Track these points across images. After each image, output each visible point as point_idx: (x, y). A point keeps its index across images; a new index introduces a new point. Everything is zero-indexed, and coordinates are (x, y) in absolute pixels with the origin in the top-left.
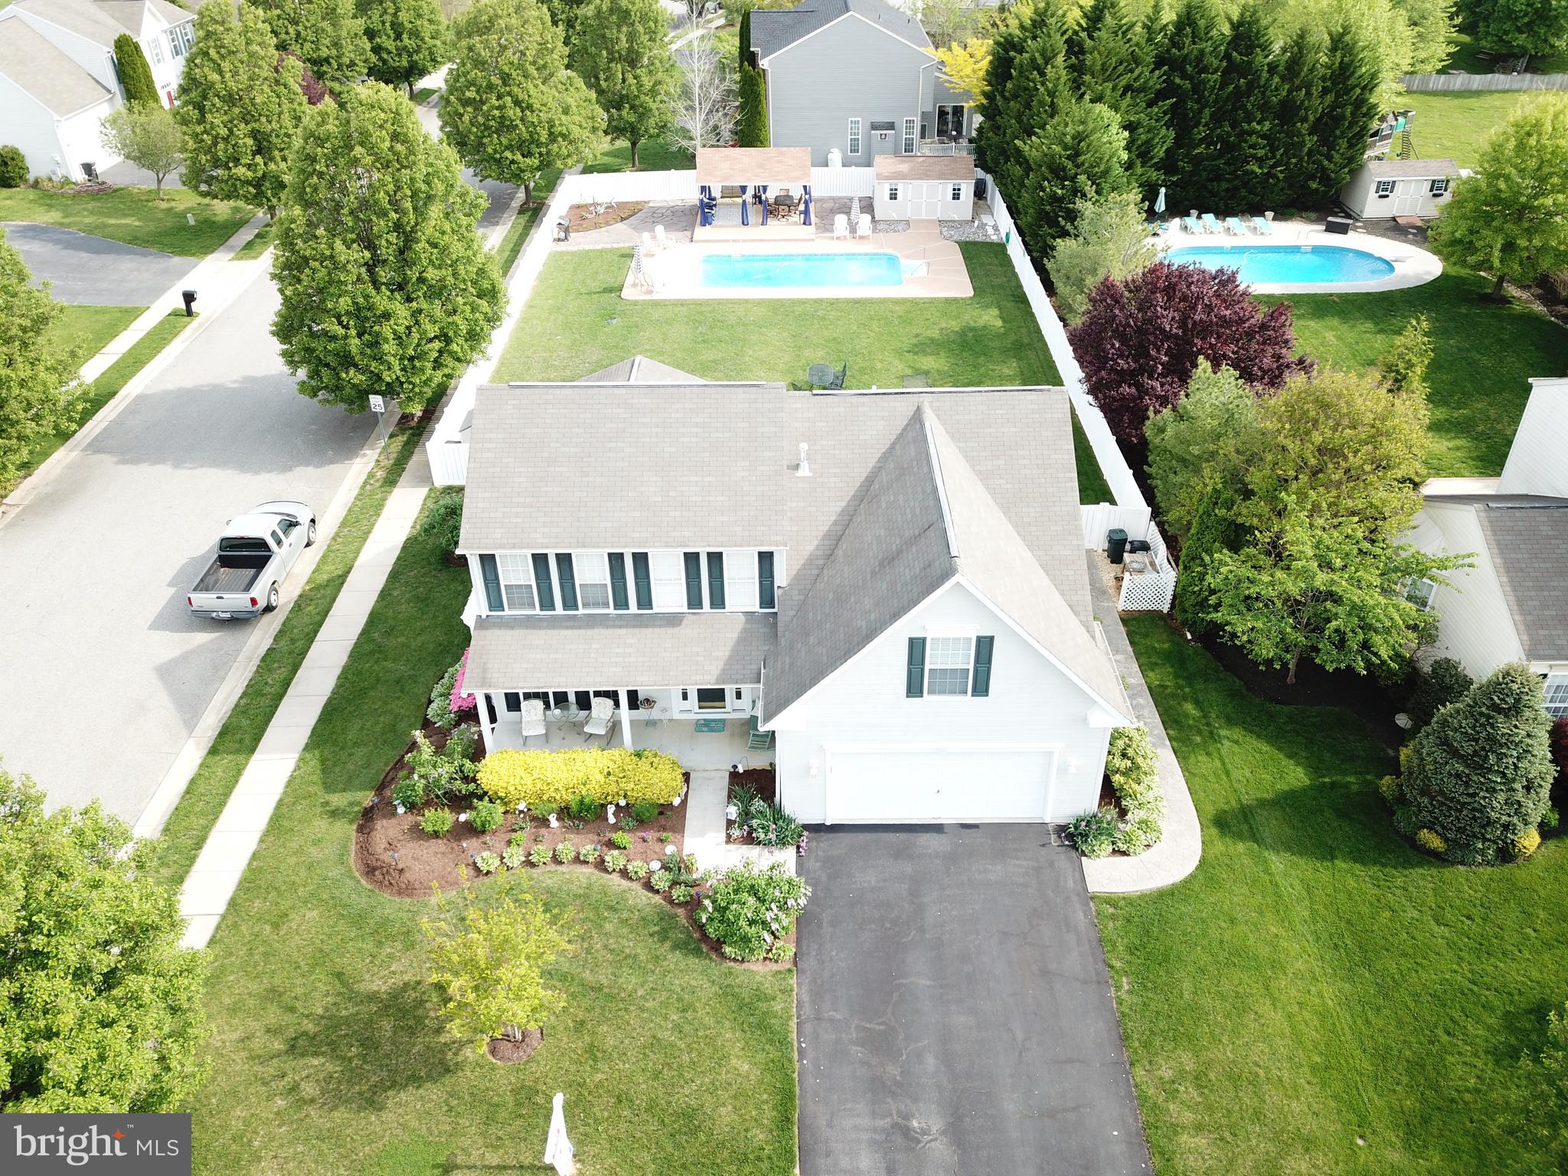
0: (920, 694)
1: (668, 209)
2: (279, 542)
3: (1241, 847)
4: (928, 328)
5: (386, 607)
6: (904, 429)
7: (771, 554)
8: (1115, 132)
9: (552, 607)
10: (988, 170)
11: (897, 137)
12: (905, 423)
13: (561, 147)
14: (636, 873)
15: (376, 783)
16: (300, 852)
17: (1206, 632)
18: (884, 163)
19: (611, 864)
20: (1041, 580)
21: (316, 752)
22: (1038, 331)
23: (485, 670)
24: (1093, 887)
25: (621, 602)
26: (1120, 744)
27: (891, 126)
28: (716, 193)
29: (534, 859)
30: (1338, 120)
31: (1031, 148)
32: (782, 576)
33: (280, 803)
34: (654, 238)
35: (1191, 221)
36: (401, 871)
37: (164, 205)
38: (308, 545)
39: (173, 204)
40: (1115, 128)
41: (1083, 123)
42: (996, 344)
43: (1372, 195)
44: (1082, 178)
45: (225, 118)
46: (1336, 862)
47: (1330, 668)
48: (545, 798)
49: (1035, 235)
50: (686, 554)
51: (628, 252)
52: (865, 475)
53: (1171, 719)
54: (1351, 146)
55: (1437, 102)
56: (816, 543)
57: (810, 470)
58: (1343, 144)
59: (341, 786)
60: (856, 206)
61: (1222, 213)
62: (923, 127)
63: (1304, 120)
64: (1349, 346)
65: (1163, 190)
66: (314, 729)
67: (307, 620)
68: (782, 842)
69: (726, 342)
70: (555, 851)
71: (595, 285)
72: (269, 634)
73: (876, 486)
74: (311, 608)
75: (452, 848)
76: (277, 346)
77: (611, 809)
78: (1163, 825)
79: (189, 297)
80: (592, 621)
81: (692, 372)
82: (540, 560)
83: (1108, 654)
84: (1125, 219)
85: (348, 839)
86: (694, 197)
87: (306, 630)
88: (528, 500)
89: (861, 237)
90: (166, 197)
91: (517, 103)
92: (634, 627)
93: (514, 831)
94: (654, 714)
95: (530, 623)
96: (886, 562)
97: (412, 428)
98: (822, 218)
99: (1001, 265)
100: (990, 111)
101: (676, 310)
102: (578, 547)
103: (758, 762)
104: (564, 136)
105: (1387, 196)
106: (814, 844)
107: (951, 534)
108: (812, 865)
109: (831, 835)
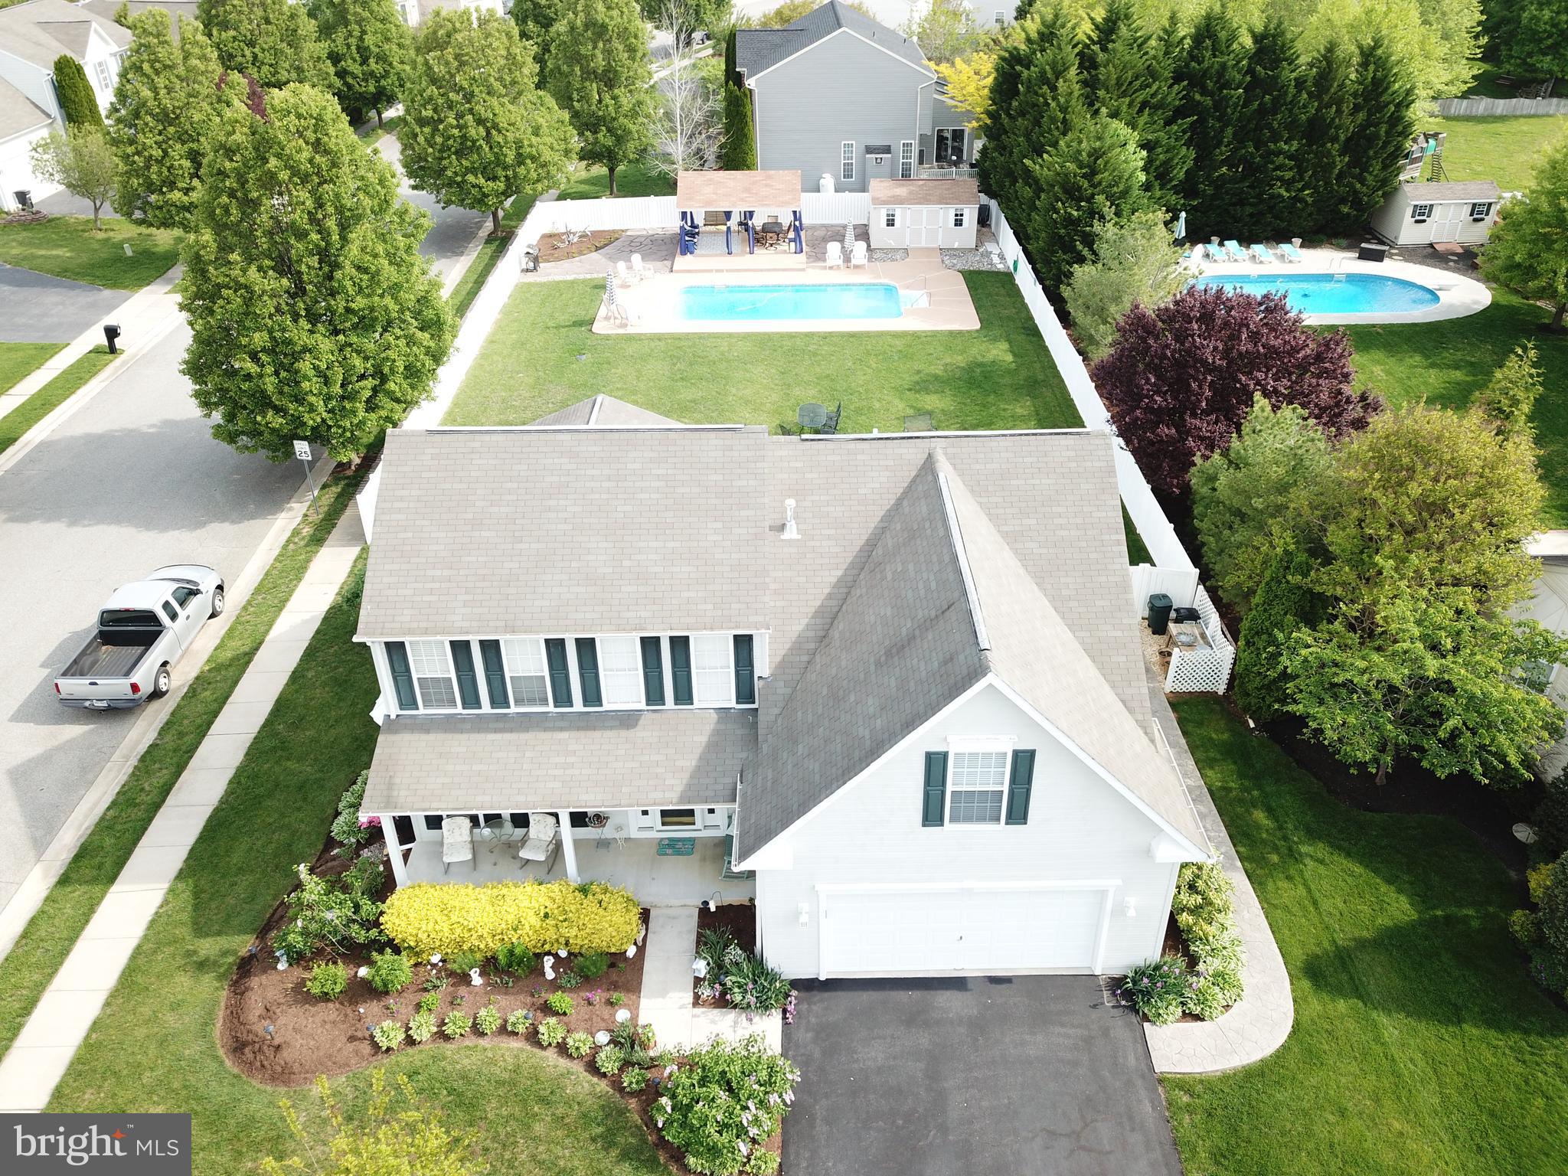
0: (940, 822)
1: (647, 237)
2: (174, 616)
3: (1342, 1005)
4: (931, 364)
5: (297, 692)
6: (913, 481)
7: (750, 638)
8: (1132, 150)
9: (478, 704)
10: (992, 195)
11: (894, 162)
12: (913, 474)
13: (530, 170)
14: (577, 1048)
15: (259, 924)
16: (153, 1019)
17: (1273, 719)
18: (880, 187)
19: (546, 1037)
20: (1087, 670)
21: (190, 881)
22: (1053, 366)
23: (390, 786)
24: (1161, 1066)
25: (563, 697)
26: (1188, 874)
27: (887, 150)
28: (699, 220)
29: (449, 1030)
30: (1372, 139)
31: (1044, 167)
32: (763, 665)
33: (138, 952)
34: (630, 268)
35: (1213, 248)
36: (278, 1048)
37: (101, 235)
38: (213, 616)
39: (111, 234)
40: (1131, 147)
41: (1099, 139)
42: (1007, 380)
43: (1408, 219)
44: (1100, 198)
45: (160, 138)
46: (1464, 1026)
47: (1442, 774)
48: (465, 947)
49: (1047, 262)
50: (642, 639)
51: (602, 282)
52: (865, 537)
53: (1240, 833)
54: (1385, 167)
55: (1462, 128)
56: (805, 621)
57: (799, 531)
58: (1376, 166)
59: (217, 927)
60: (850, 235)
61: (1246, 240)
62: (921, 152)
63: (1334, 139)
64: (1400, 380)
65: (1183, 215)
66: (192, 850)
67: (200, 708)
68: (764, 1006)
69: (707, 380)
70: (475, 1018)
71: (563, 318)
72: (153, 727)
73: (879, 551)
74: (208, 693)
75: (346, 1015)
76: (188, 385)
77: (549, 961)
78: (1244, 976)
79: (112, 333)
80: (526, 723)
81: (667, 414)
82: (461, 649)
83: (1171, 762)
84: (1152, 242)
85: (216, 1002)
86: (674, 225)
87: (199, 721)
88: (446, 573)
89: (856, 267)
90: (104, 227)
91: (480, 121)
92: (579, 729)
93: (426, 990)
94: (607, 832)
95: (450, 725)
96: (894, 650)
97: (348, 478)
98: (813, 246)
99: (1009, 296)
100: (994, 131)
101: (653, 345)
102: (506, 632)
103: (734, 896)
104: (533, 159)
105: (1424, 221)
106: (804, 1007)
107: (978, 617)
108: (803, 1036)
109: (826, 995)
